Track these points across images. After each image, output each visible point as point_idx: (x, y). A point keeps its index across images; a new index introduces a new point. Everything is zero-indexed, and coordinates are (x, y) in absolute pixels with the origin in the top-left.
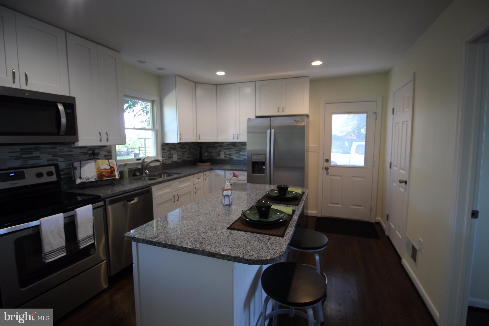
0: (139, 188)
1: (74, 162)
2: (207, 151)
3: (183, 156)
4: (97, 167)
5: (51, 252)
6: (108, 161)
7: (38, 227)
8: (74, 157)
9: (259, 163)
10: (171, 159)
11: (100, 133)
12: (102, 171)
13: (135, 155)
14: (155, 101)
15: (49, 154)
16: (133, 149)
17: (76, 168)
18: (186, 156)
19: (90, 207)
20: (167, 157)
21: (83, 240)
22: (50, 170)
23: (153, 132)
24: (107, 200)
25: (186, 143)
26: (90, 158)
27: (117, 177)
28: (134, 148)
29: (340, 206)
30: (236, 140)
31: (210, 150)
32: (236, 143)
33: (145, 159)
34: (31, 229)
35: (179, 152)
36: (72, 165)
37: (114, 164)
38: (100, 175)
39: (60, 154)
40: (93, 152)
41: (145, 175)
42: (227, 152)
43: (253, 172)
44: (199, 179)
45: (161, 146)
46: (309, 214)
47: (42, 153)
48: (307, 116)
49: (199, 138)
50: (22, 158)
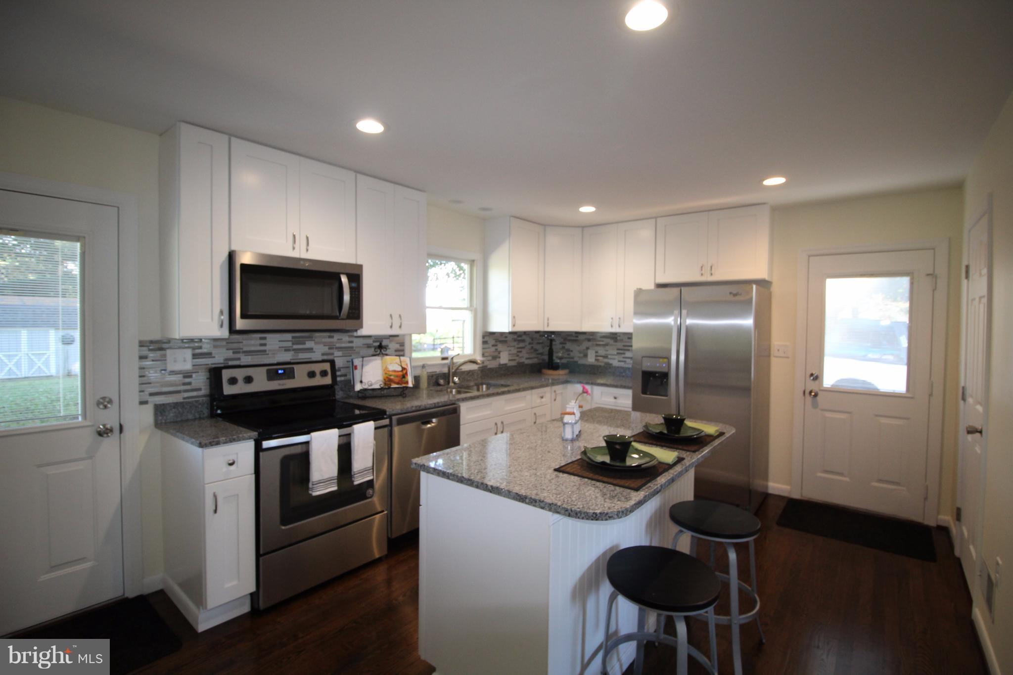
0: (440, 404)
1: (356, 358)
2: (563, 348)
3: (518, 356)
4: (384, 368)
5: (320, 482)
6: (400, 359)
7: (307, 443)
8: (355, 350)
9: (657, 375)
10: (498, 359)
11: (391, 316)
12: (391, 373)
13: (442, 351)
14: (475, 262)
15: (324, 346)
16: (444, 340)
17: (356, 367)
18: (526, 358)
19: (371, 425)
20: (490, 356)
21: (359, 473)
22: (325, 369)
23: (470, 312)
24: (394, 418)
25: (525, 333)
26: (375, 353)
27: (410, 385)
28: (445, 338)
29: (847, 479)
30: (615, 329)
31: (568, 345)
32: (618, 335)
33: (454, 358)
34: (300, 446)
35: (512, 349)
36: (351, 363)
37: (407, 365)
38: (388, 381)
39: (338, 345)
40: (381, 344)
41: (453, 384)
42: (602, 351)
43: (644, 392)
44: (542, 397)
45: (481, 337)
46: (770, 491)
47: (316, 343)
48: (763, 284)
49: (548, 323)
50: (294, 350)
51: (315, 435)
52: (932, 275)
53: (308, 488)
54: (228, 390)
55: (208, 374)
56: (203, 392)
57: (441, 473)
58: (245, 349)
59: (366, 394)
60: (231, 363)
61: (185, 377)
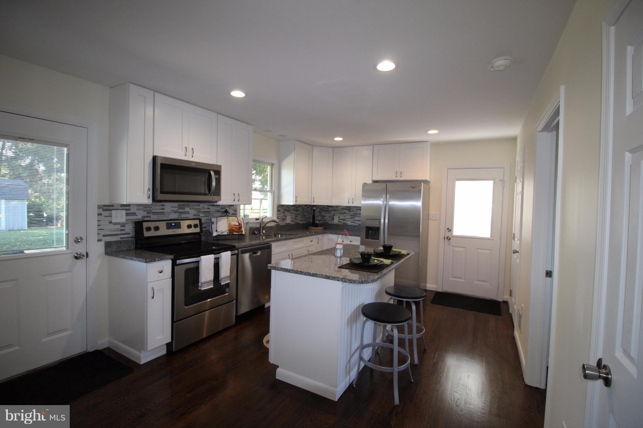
0: (262, 243)
1: (212, 218)
2: (320, 214)
3: (296, 219)
4: (229, 223)
5: (205, 283)
6: (236, 218)
7: (197, 262)
8: (211, 213)
9: (373, 228)
10: (285, 220)
11: (234, 194)
12: (233, 226)
14: (274, 165)
15: (195, 210)
17: (213, 223)
18: (300, 221)
19: (229, 253)
20: (281, 218)
21: (223, 279)
22: (196, 223)
23: (271, 193)
24: (239, 250)
25: (300, 206)
26: (223, 215)
27: (244, 233)
29: (463, 280)
30: (351, 205)
31: (323, 213)
32: (351, 207)
33: (263, 219)
34: (194, 263)
35: (293, 214)
36: (210, 220)
37: (241, 222)
38: (231, 231)
39: (202, 210)
40: (226, 210)
41: (262, 234)
42: (342, 217)
43: (367, 238)
44: (312, 241)
45: (277, 208)
46: (427, 289)
47: (190, 209)
48: (426, 182)
49: (314, 201)
50: (179, 212)
51: (202, 257)
52: (502, 181)
53: (198, 286)
54: (146, 234)
55: (134, 225)
56: (131, 235)
57: (285, 270)
58: (153, 211)
59: (220, 237)
60: (146, 219)
61: (121, 226)
